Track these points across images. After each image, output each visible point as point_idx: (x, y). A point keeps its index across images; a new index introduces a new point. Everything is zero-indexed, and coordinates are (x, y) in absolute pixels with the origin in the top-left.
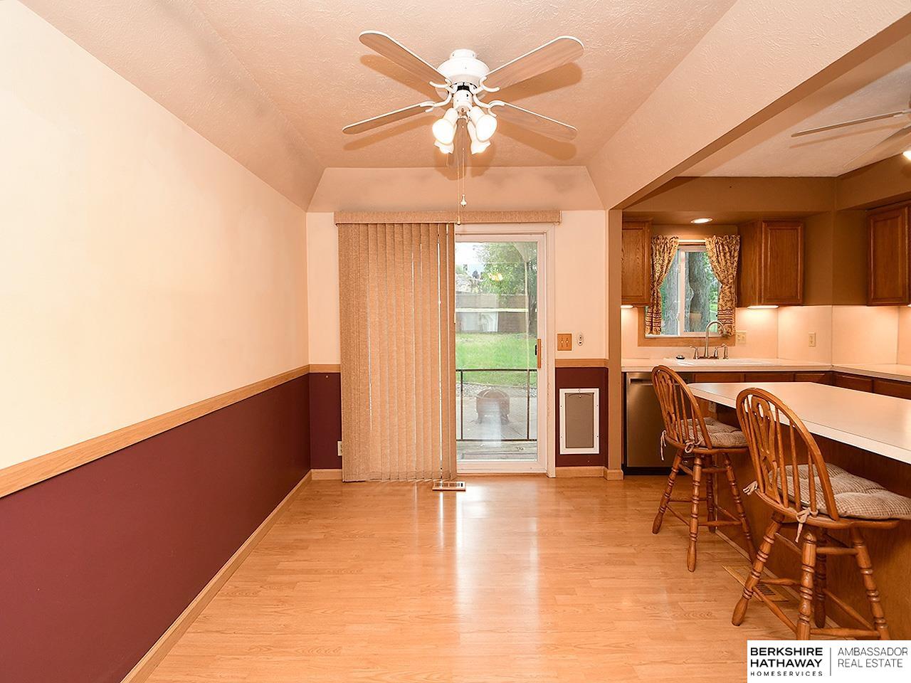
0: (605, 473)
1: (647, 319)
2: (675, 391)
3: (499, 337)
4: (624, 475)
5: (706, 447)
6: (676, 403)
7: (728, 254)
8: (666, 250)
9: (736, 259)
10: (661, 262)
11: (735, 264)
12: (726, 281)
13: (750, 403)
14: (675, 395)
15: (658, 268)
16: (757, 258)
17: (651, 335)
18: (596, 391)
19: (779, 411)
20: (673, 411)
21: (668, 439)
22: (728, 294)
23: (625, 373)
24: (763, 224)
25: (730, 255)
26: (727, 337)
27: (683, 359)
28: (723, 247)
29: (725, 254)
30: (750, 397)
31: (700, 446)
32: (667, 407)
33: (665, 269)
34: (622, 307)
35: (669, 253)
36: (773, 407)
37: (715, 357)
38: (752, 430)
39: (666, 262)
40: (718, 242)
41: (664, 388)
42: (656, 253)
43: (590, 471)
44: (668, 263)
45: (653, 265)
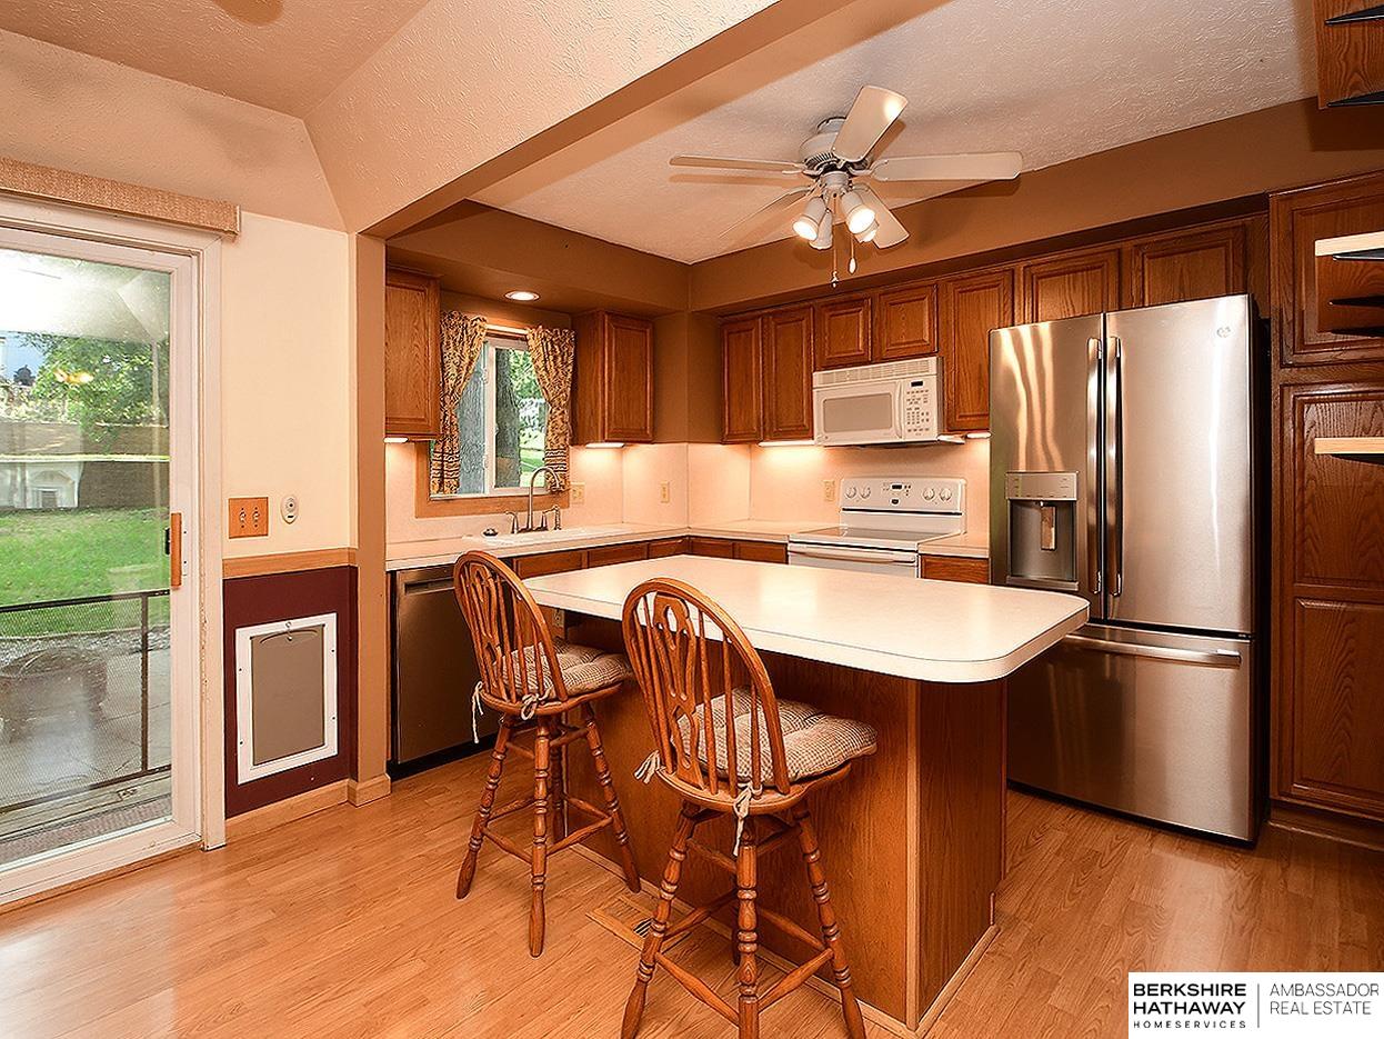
0: (352, 793)
1: (436, 465)
2: (502, 601)
3: (90, 520)
4: (392, 781)
5: (556, 699)
6: (505, 624)
7: (560, 359)
8: (465, 339)
9: (570, 368)
10: (457, 360)
11: (569, 376)
12: (556, 401)
13: (651, 607)
14: (502, 608)
15: (452, 370)
16: (600, 368)
17: (440, 495)
18: (329, 621)
19: (704, 616)
20: (497, 642)
21: (488, 698)
22: (560, 422)
23: (393, 573)
24: (606, 316)
25: (563, 360)
26: (558, 493)
27: (495, 534)
28: (553, 347)
29: (555, 358)
30: (651, 597)
31: (547, 700)
32: (485, 633)
33: (464, 372)
34: (388, 440)
35: (471, 346)
36: (694, 612)
37: (542, 528)
38: (653, 660)
39: (467, 360)
40: (545, 338)
41: (479, 596)
42: (448, 344)
43: (314, 800)
44: (470, 364)
45: (443, 364)
